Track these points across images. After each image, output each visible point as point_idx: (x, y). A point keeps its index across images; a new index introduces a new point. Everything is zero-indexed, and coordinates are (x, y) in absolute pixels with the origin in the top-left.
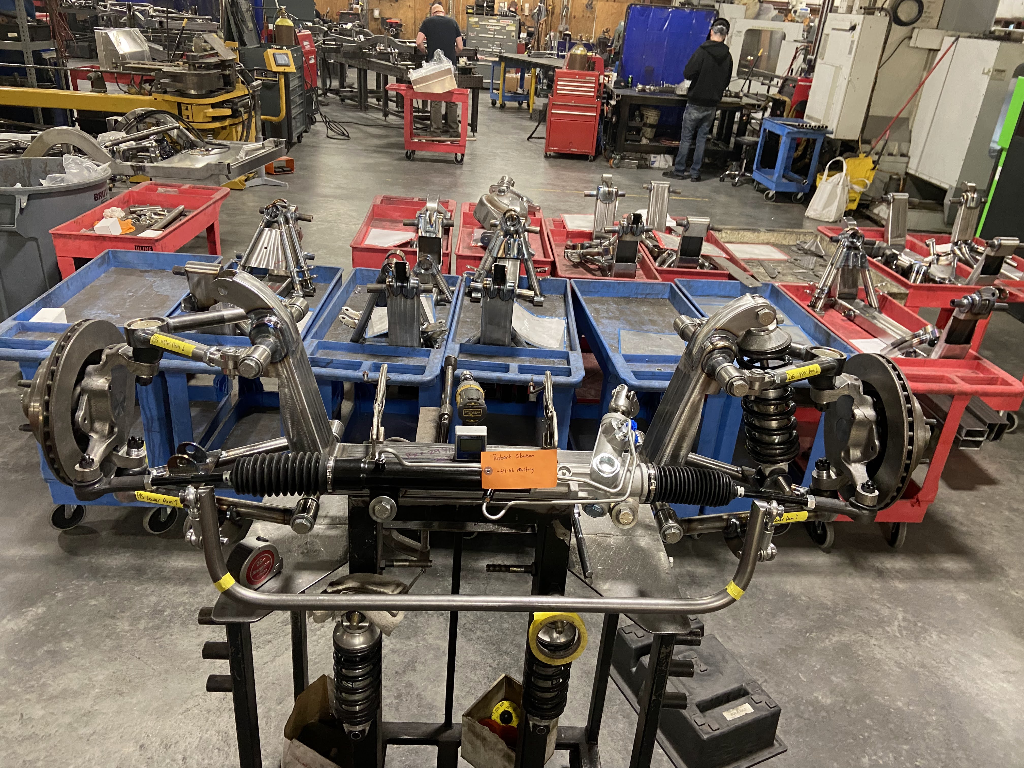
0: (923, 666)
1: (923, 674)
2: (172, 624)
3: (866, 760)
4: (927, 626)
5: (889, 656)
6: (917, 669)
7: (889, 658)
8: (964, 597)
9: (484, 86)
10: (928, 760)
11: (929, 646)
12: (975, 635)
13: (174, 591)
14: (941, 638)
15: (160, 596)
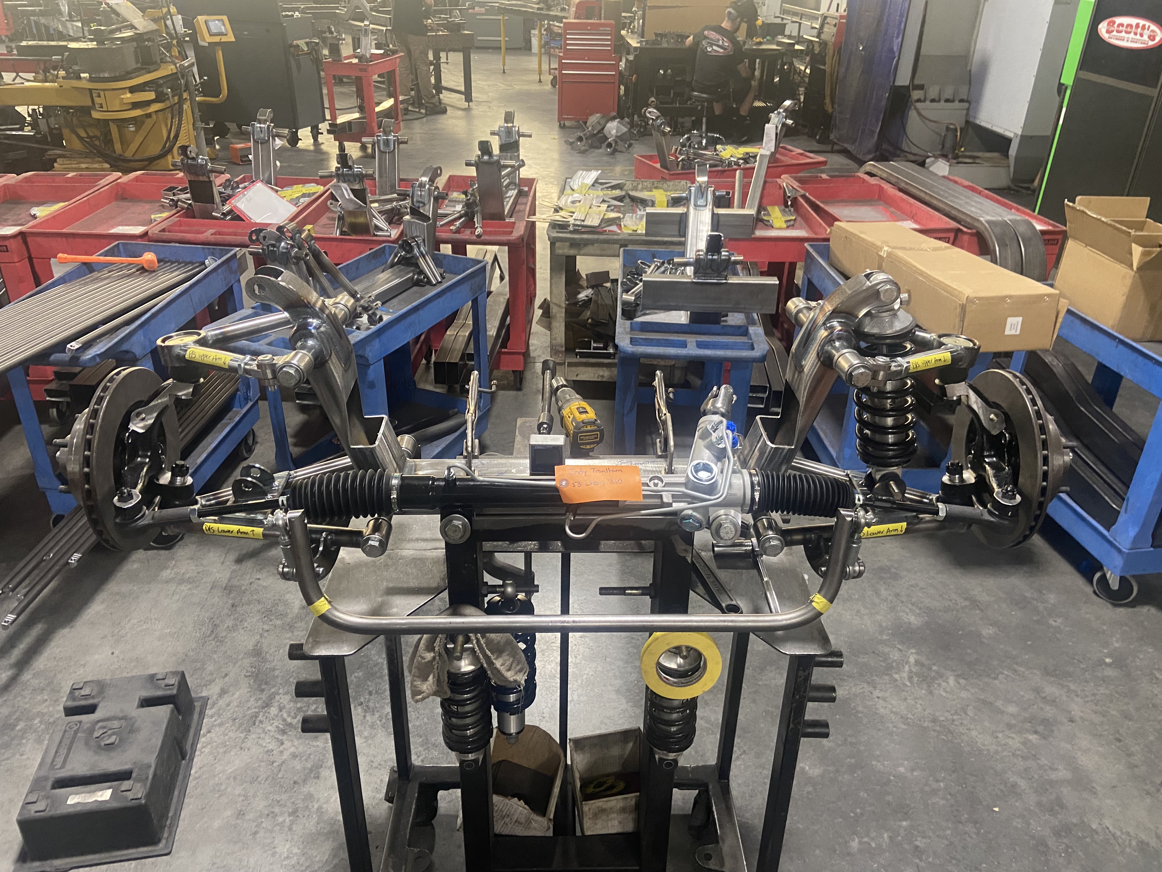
0: (934, 720)
1: (934, 731)
2: (24, 741)
3: (855, 844)
4: (943, 670)
5: (894, 710)
6: (926, 725)
7: (895, 713)
8: (991, 632)
9: (476, 45)
10: (930, 837)
11: (944, 694)
12: (1000, 676)
13: (30, 698)
14: (959, 683)
15: (14, 706)
